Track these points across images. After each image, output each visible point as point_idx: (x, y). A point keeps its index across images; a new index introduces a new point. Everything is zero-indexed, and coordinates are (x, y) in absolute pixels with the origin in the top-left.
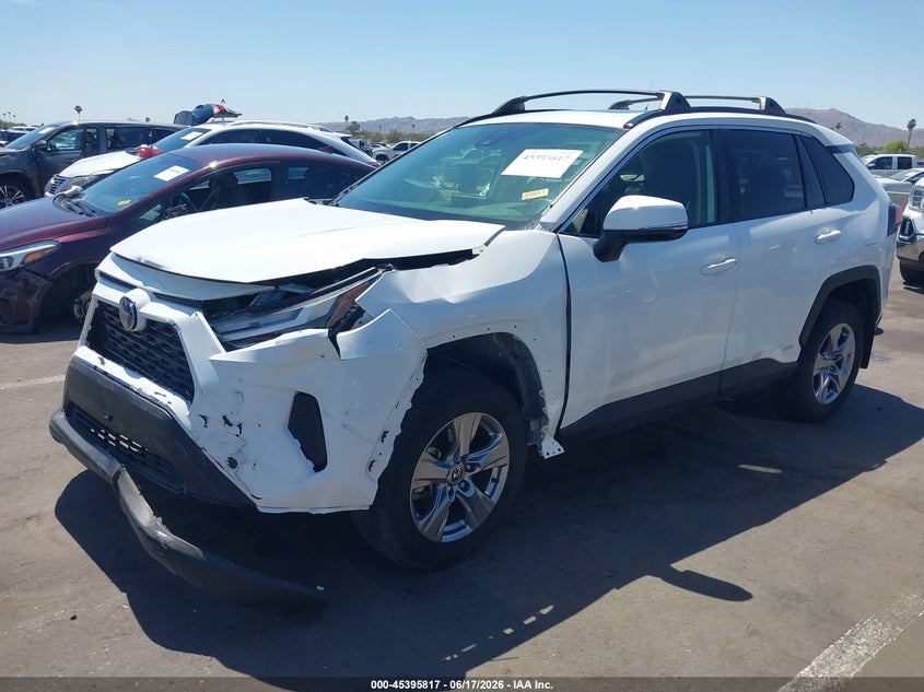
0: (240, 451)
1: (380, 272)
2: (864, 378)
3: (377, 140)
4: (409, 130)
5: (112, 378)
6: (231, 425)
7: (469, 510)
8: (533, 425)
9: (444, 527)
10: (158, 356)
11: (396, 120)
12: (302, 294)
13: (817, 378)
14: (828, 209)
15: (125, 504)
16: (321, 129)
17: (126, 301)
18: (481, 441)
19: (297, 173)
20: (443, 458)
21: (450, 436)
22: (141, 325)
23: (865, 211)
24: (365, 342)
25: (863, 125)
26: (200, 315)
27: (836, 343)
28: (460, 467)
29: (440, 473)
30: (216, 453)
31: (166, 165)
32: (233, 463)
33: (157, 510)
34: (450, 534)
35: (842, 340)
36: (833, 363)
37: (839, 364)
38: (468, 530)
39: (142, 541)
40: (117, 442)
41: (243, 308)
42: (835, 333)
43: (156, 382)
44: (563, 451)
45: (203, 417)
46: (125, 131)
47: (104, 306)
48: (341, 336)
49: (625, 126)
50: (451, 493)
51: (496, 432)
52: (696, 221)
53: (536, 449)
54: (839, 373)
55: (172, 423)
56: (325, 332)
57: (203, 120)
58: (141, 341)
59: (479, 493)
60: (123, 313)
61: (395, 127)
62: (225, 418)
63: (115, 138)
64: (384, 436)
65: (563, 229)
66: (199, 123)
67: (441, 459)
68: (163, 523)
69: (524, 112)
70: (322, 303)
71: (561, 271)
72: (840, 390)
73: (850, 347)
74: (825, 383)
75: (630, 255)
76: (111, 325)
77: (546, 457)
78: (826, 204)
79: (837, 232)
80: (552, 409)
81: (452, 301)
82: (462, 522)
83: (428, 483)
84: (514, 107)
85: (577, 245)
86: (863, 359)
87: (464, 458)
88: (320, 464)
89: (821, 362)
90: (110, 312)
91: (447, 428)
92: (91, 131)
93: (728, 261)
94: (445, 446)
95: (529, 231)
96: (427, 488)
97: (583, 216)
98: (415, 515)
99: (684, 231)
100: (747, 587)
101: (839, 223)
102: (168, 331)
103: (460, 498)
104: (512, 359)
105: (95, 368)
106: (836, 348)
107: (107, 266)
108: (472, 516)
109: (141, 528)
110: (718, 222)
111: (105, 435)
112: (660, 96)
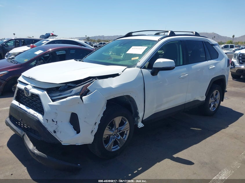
0: (57, 129)
1: (94, 80)
2: (222, 104)
3: (94, 42)
4: (103, 39)
5: (22, 109)
6: (54, 122)
7: (119, 142)
8: (136, 119)
9: (112, 147)
10: (34, 103)
11: (99, 36)
12: (73, 86)
13: (210, 104)
14: (212, 60)
15: (26, 143)
16: (79, 40)
17: (26, 88)
18: (122, 124)
19: (72, 52)
20: (112, 129)
21: (114, 123)
22: (30, 95)
23: (222, 61)
24: (90, 99)
25: (221, 37)
26: (46, 92)
27: (215, 95)
28: (116, 131)
29: (111, 133)
30: (50, 129)
31: (37, 50)
32: (55, 132)
33: (34, 145)
34: (114, 149)
35: (216, 94)
36: (214, 101)
37: (216, 101)
38: (119, 148)
39: (31, 153)
40: (23, 126)
41: (57, 90)
42: (215, 93)
43: (34, 110)
44: (144, 126)
45: (47, 120)
46: (27, 40)
47: (20, 90)
48: (83, 97)
49: (158, 40)
50: (114, 138)
51: (126, 121)
52: (177, 64)
53: (137, 125)
54: (216, 103)
55: (38, 121)
56: (79, 96)
57: (47, 37)
58: (30, 99)
59: (122, 138)
60: (25, 92)
61: (99, 38)
62: (52, 120)
63: (24, 42)
64: (95, 124)
65: (142, 67)
66: (47, 38)
67: (111, 129)
68: (36, 148)
69: (132, 36)
70: (78, 88)
71: (142, 78)
72: (216, 108)
73: (218, 96)
74: (212, 106)
75: (160, 74)
76: (22, 94)
77: (139, 128)
78: (211, 59)
79: (214, 66)
80: (141, 115)
81: (113, 87)
82: (117, 146)
83: (108, 136)
84: (129, 35)
85: (146, 71)
86: (222, 99)
87: (117, 129)
88: (78, 132)
89: (211, 100)
90: (21, 91)
91: (113, 121)
92: (17, 40)
93: (186, 75)
94: (112, 125)
95: (134, 68)
96: (107, 137)
97: (148, 64)
98: (104, 144)
99: (174, 68)
100: (193, 161)
101: (215, 64)
102: (37, 97)
103: (116, 139)
104: (130, 102)
105: (17, 106)
106: (215, 96)
107: (21, 79)
108: (120, 144)
109: (30, 150)
110: (183, 64)
111: (20, 124)
112: (168, 32)
